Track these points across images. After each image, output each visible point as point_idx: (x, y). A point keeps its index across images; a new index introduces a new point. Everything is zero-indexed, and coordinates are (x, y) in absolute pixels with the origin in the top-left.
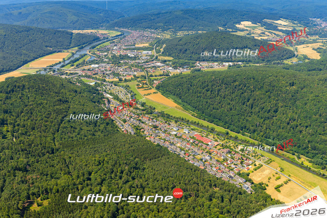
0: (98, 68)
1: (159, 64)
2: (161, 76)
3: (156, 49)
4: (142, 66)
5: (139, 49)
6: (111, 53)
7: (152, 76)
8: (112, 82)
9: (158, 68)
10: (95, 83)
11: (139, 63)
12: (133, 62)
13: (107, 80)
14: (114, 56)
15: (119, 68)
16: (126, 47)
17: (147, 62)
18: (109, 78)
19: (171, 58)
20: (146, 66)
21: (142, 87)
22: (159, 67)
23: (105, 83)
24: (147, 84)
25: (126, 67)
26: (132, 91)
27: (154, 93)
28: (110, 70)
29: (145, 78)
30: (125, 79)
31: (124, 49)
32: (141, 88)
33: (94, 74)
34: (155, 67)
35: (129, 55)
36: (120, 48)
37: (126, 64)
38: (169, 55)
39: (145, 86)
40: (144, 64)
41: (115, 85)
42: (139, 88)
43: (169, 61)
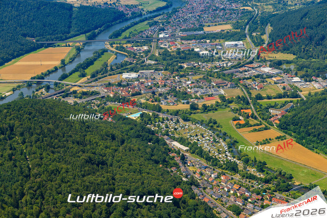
0: (137, 79)
1: (267, 70)
2: (280, 97)
3: (251, 37)
4: (232, 74)
5: (214, 36)
6: (158, 47)
7: (259, 97)
8: (177, 113)
9: (269, 80)
10: (142, 115)
11: (223, 69)
12: (210, 65)
13: (164, 107)
14: (165, 54)
15: (183, 80)
16: (184, 34)
17: (239, 66)
18: (168, 104)
19: (291, 57)
20: (240, 75)
21: (247, 125)
22: (270, 76)
23: (161, 116)
24: (256, 118)
25: (197, 77)
26: (225, 134)
27: (278, 138)
28: (165, 86)
29: (248, 103)
30: (204, 106)
31: (182, 38)
32: (244, 126)
33: (133, 95)
34: (262, 77)
35: (197, 50)
36: (173, 36)
37: (195, 70)
38: (286, 50)
39: (252, 122)
40: (233, 70)
41: (186, 120)
42: (240, 126)
43: (288, 62)
